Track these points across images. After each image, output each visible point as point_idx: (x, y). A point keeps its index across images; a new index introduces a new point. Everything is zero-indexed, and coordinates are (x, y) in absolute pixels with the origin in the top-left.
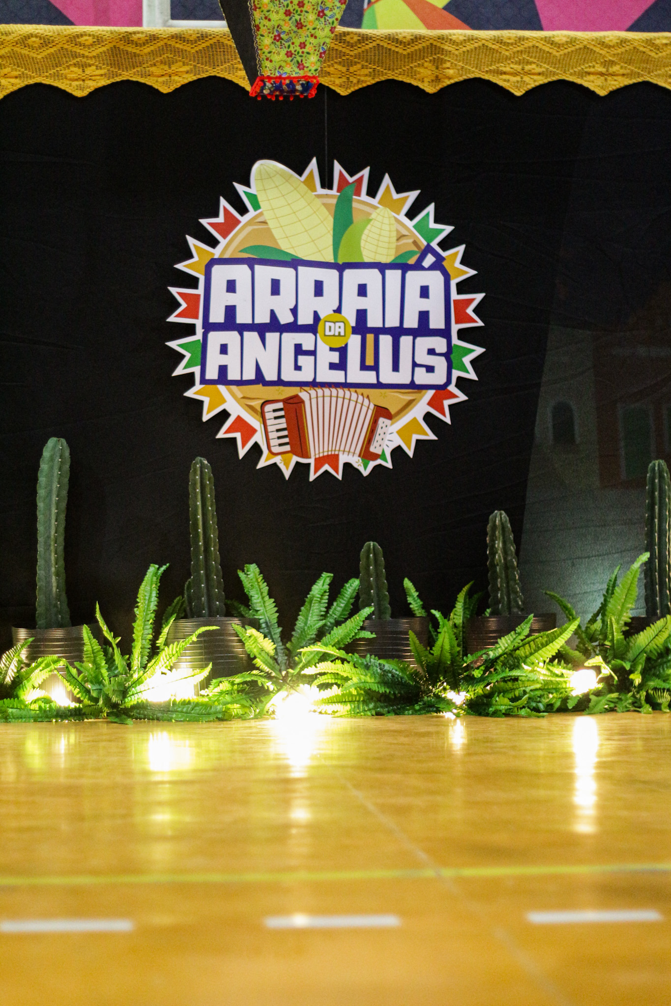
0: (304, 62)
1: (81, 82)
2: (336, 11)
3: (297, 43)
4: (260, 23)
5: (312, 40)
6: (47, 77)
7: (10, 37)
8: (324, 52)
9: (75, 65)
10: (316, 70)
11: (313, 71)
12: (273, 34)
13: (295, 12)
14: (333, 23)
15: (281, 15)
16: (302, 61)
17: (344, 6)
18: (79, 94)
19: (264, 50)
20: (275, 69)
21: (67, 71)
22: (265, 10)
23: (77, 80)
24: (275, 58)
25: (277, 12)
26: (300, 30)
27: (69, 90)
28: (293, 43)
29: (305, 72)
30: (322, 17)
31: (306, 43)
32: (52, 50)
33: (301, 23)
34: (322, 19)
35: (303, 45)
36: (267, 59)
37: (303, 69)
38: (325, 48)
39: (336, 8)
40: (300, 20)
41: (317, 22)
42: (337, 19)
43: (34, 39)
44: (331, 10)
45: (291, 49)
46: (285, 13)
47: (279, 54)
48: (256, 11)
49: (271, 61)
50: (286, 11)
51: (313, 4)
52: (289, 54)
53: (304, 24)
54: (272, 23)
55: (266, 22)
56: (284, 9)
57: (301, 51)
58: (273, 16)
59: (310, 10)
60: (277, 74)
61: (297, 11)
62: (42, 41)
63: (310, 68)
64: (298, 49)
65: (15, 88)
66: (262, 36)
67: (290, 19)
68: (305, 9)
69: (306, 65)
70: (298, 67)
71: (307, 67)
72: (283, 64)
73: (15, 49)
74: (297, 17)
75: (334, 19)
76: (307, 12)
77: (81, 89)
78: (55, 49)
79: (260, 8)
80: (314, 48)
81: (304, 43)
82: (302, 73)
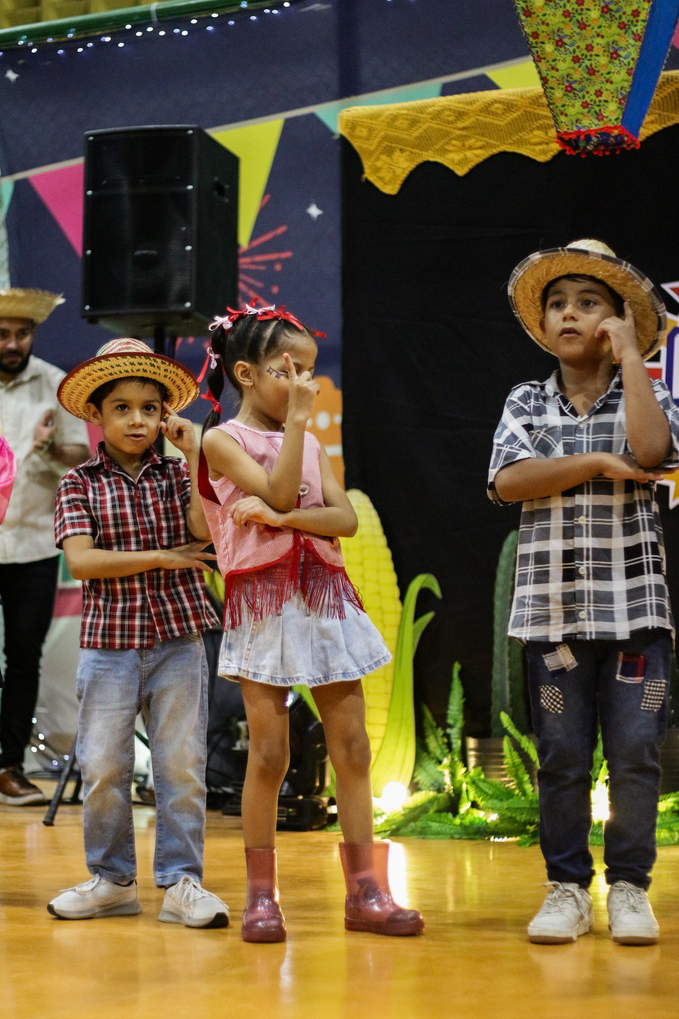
0: (602, 112)
1: (545, 146)
2: (631, 50)
3: (592, 92)
4: (547, 75)
5: (608, 86)
6: (510, 144)
7: (475, 106)
8: (624, 98)
9: (538, 128)
10: (617, 119)
11: (613, 121)
12: (563, 84)
13: (584, 57)
14: (629, 63)
15: (569, 63)
16: (600, 110)
17: (639, 44)
18: (541, 158)
19: (557, 104)
20: (573, 124)
21: (531, 135)
22: (550, 60)
23: (540, 144)
24: (570, 111)
25: (564, 61)
26: (593, 77)
27: (532, 155)
28: (588, 93)
29: (605, 123)
30: (615, 59)
31: (602, 90)
32: (515, 115)
33: (593, 69)
34: (617, 62)
35: (599, 93)
36: (562, 113)
37: (602, 120)
38: (624, 93)
39: (630, 46)
40: (591, 65)
41: (610, 65)
42: (633, 59)
43: (497, 105)
44: (625, 49)
45: (587, 99)
46: (573, 60)
47: (573, 106)
48: (540, 61)
49: (566, 115)
50: (574, 57)
51: (603, 45)
52: (585, 105)
53: (597, 69)
54: (560, 72)
55: (554, 73)
56: (571, 56)
57: (597, 100)
58: (561, 66)
59: (601, 53)
60: (575, 129)
61: (586, 56)
62: (505, 107)
63: (610, 117)
64: (594, 97)
65: (480, 160)
66: (552, 88)
67: (580, 66)
68: (594, 52)
69: (605, 115)
70: (597, 118)
71: (607, 117)
72: (580, 117)
73: (479, 118)
74: (588, 63)
75: (629, 59)
76: (597, 55)
77: (544, 152)
78: (518, 113)
79: (544, 58)
80: (611, 95)
81: (600, 91)
82: (601, 125)
